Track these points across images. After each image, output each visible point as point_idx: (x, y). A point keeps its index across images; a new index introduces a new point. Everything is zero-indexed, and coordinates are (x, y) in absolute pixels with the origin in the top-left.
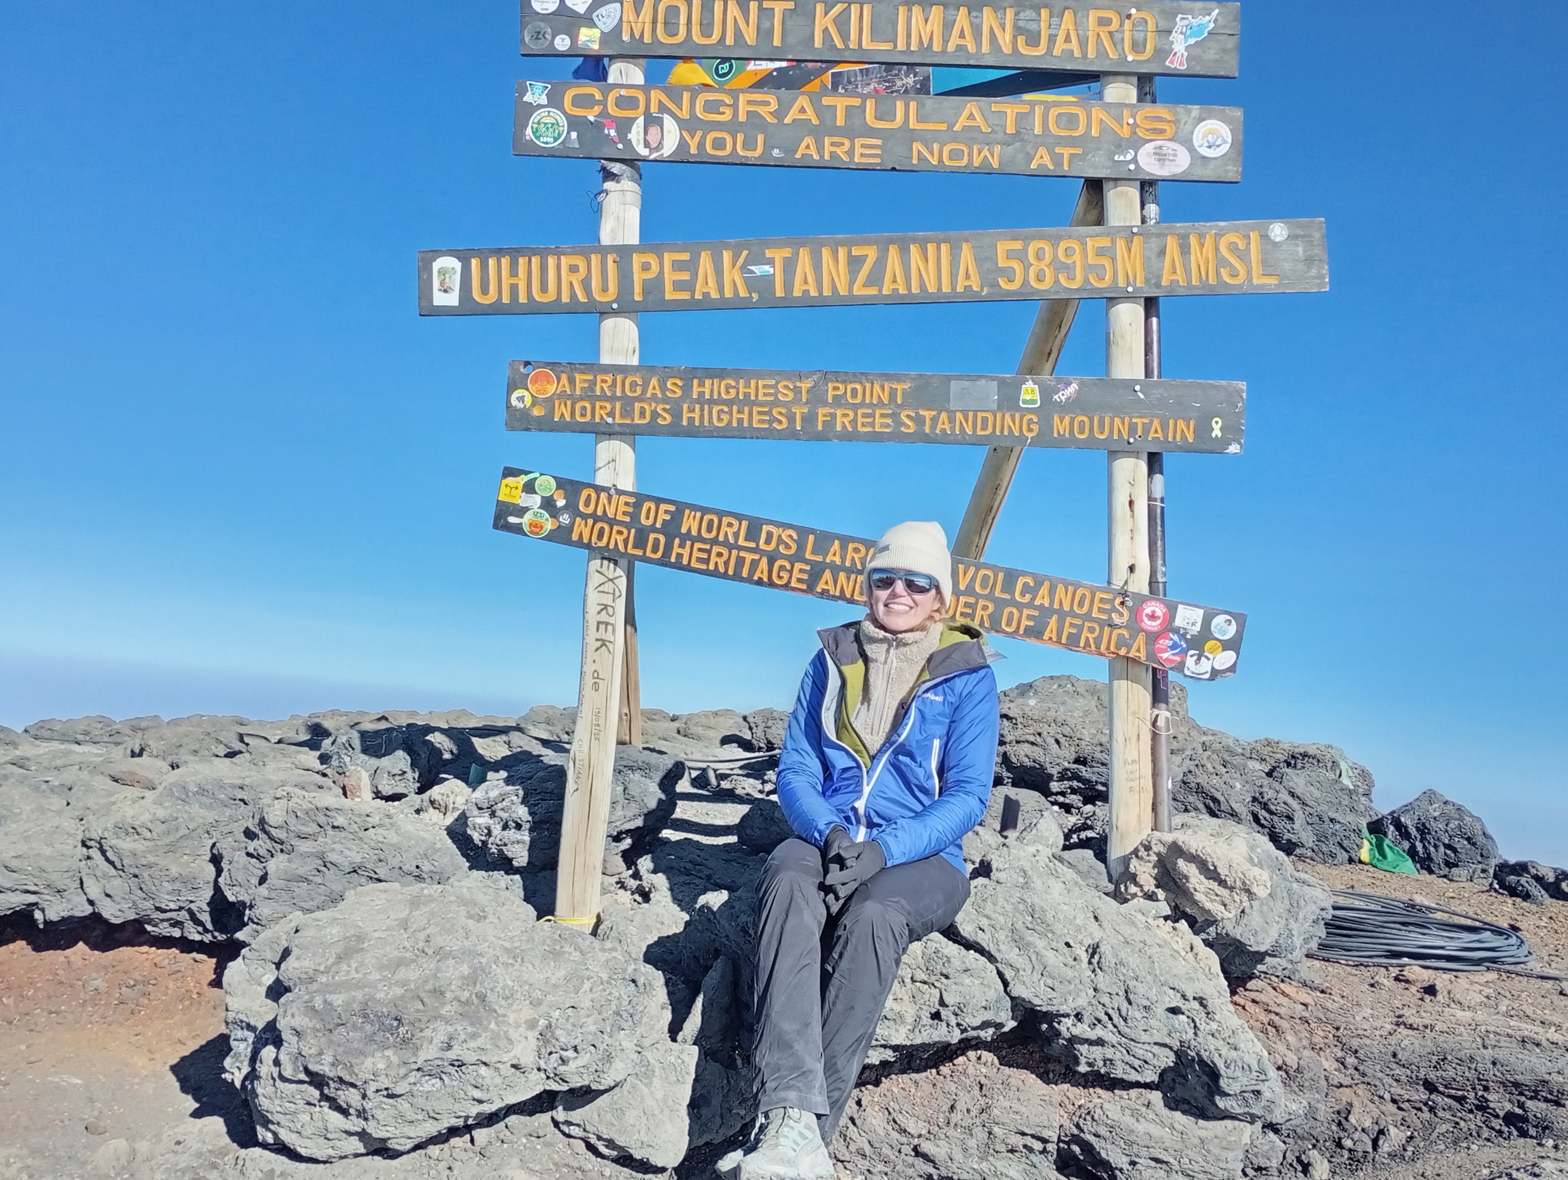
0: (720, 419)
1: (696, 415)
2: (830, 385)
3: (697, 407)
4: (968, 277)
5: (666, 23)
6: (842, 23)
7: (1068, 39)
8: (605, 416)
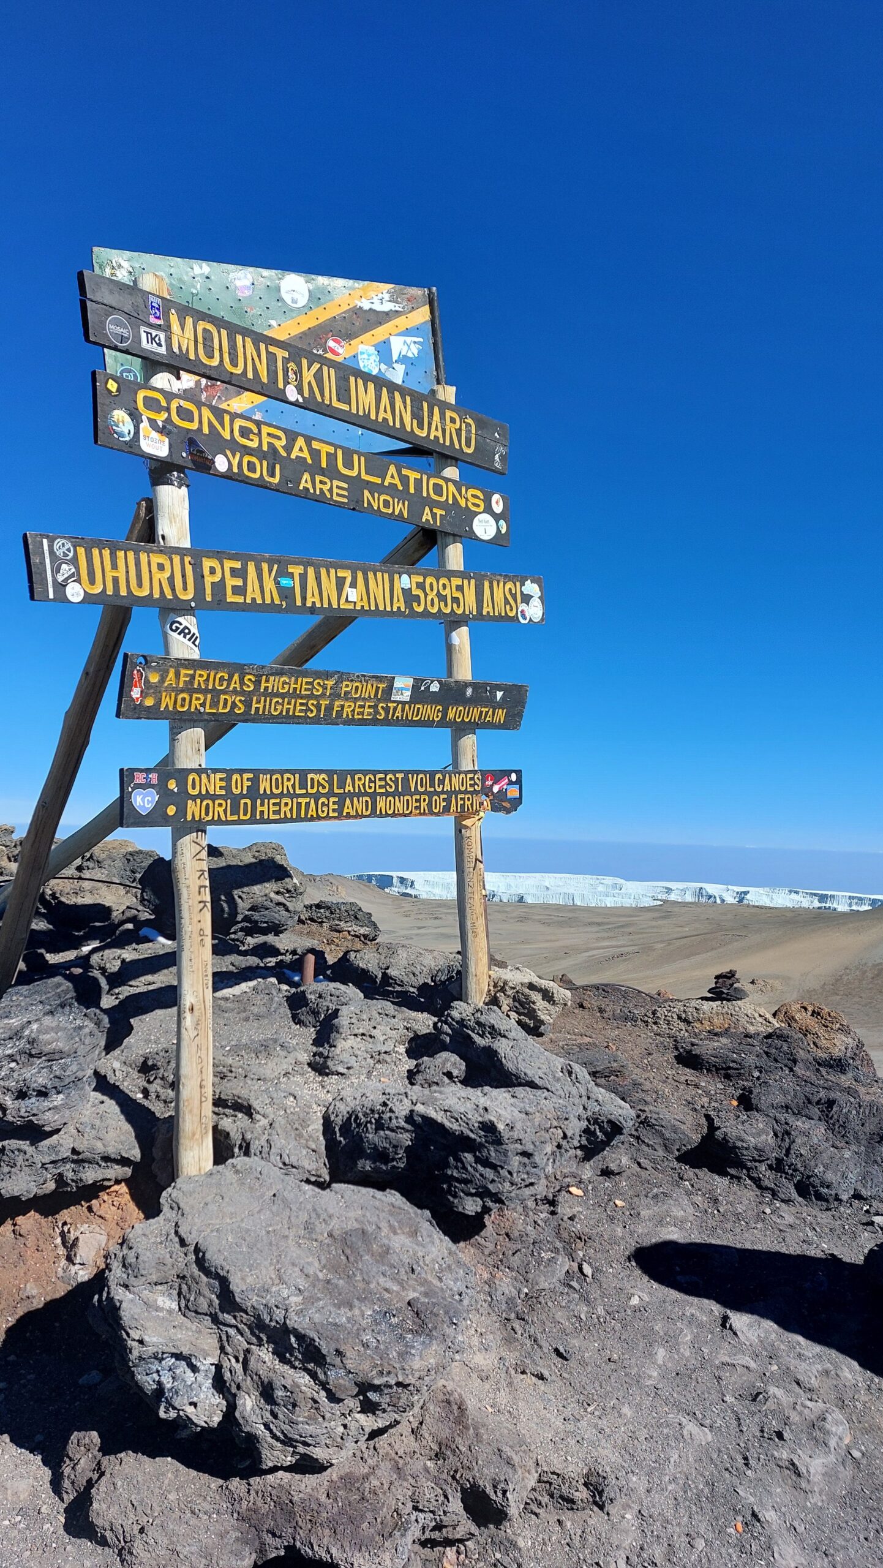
0: (276, 710)
1: (261, 706)
2: (345, 683)
3: (263, 698)
4: (398, 600)
5: (205, 345)
6: (318, 380)
8: (198, 707)
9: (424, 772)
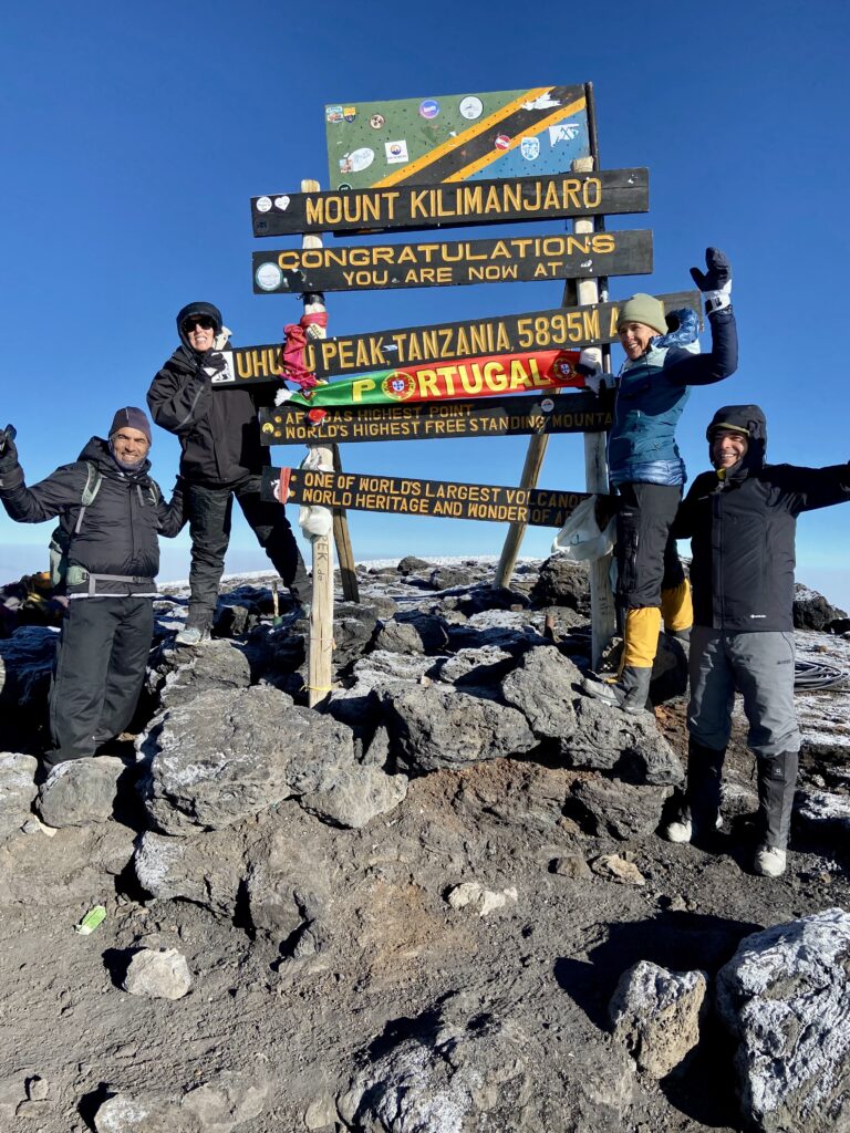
0: (374, 432)
1: (361, 430)
2: (431, 408)
3: (361, 425)
4: (502, 342)
5: (331, 212)
6: (426, 201)
7: (552, 199)
8: (313, 435)
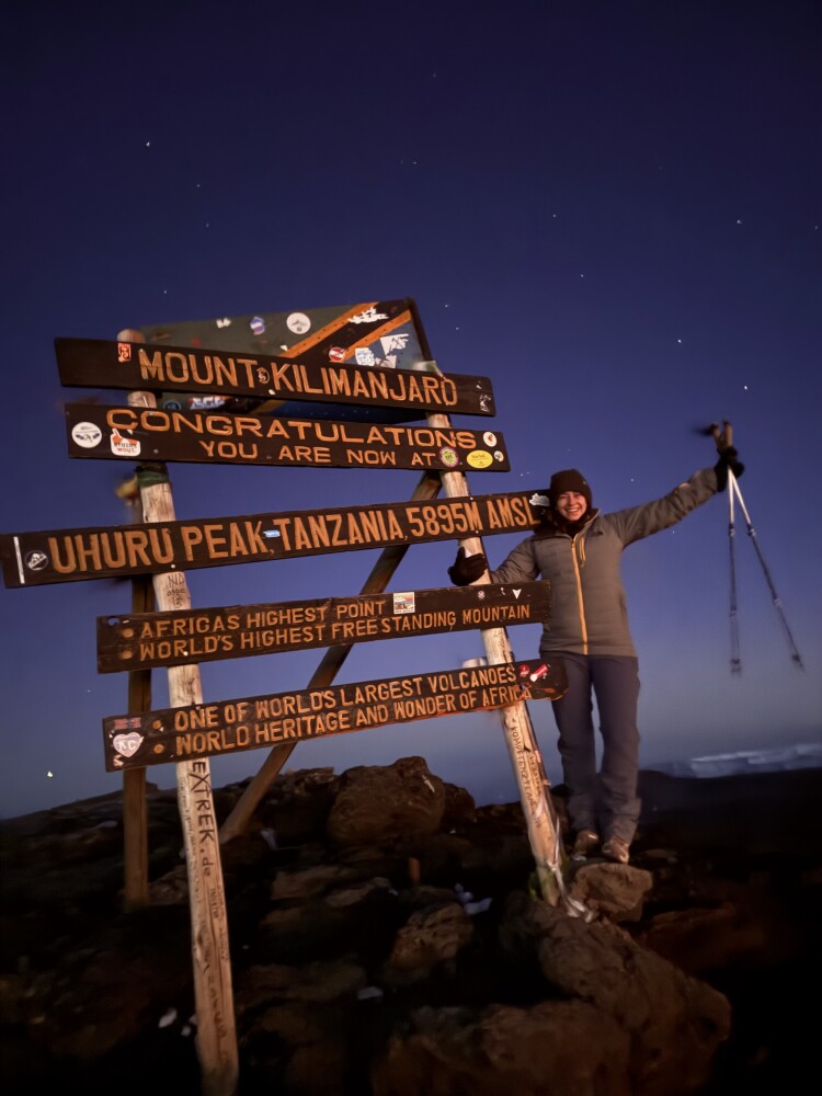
0: (268, 641)
1: (251, 640)
2: (338, 607)
3: (251, 634)
4: (395, 530)
5: (173, 369)
6: (289, 373)
8: (182, 651)
9: (446, 673)
